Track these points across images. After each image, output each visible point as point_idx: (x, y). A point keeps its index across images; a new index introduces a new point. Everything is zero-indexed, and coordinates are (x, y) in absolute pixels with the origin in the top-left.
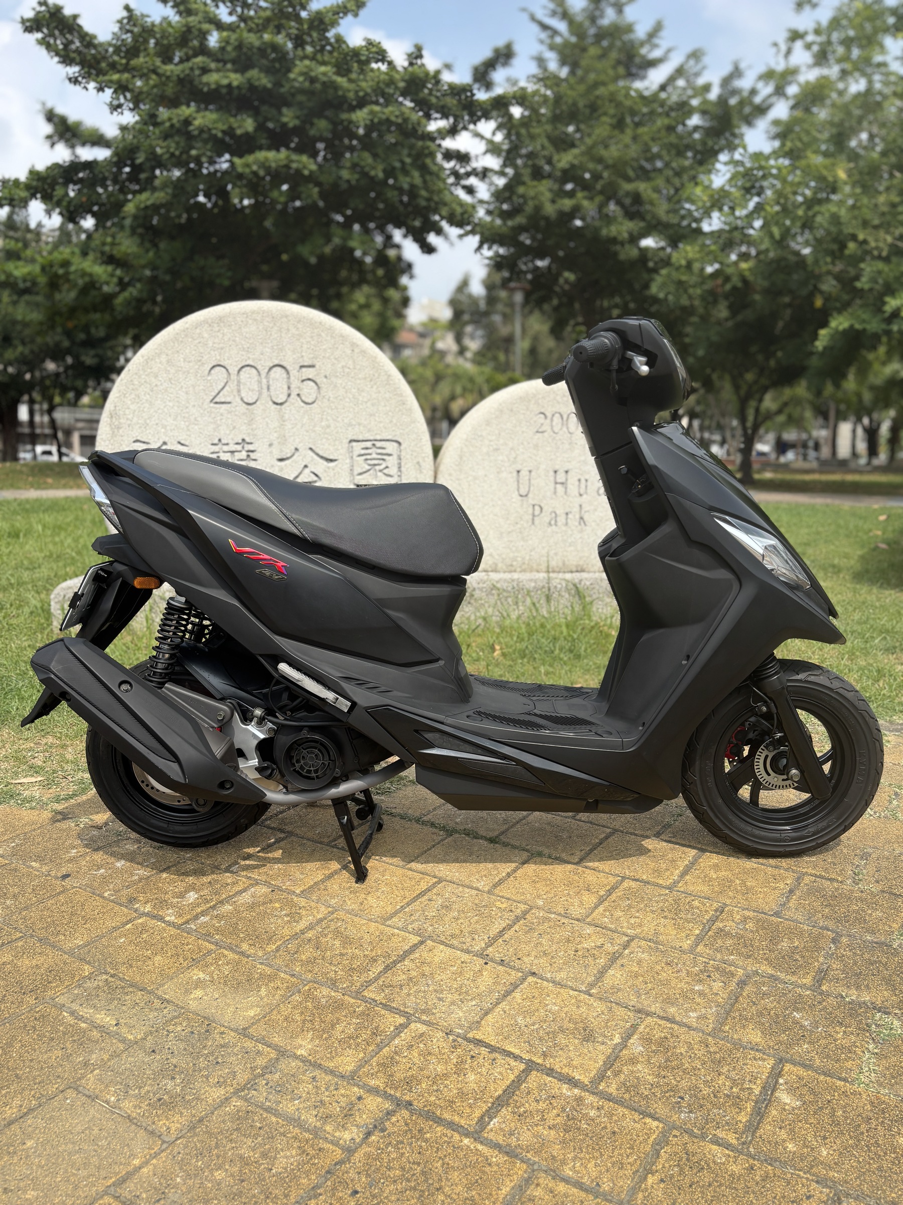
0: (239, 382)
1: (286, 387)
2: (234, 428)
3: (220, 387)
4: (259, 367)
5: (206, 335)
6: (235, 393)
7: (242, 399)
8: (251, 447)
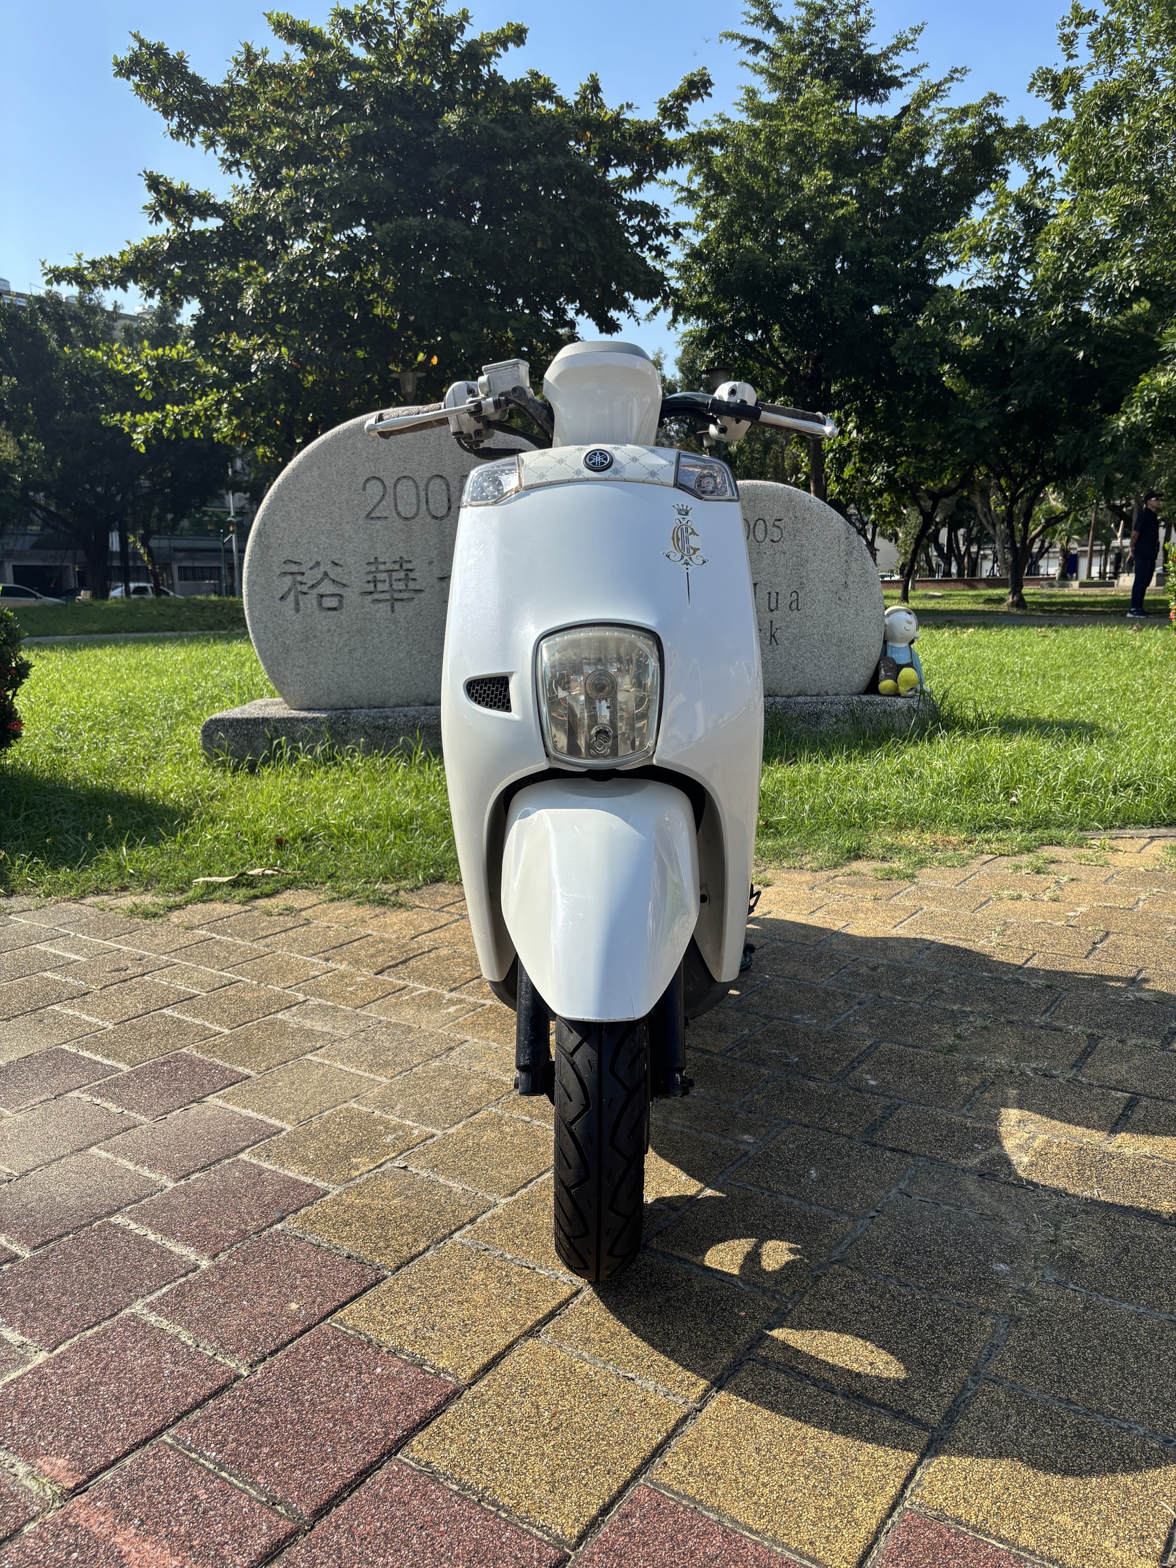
0: (395, 494)
1: (446, 499)
2: (391, 545)
3: (375, 501)
4: (418, 479)
5: (360, 445)
6: (392, 507)
7: (398, 514)
8: (409, 566)
